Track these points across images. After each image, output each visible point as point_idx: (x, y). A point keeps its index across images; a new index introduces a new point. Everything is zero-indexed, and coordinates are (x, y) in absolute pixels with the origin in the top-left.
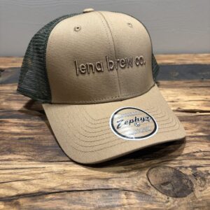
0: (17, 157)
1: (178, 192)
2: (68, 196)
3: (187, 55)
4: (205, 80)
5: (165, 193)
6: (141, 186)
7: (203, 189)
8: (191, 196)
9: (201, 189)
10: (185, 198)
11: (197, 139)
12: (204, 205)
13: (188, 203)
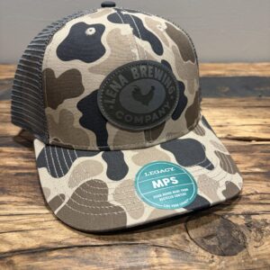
0: (13, 199)
1: (226, 249)
2: (79, 252)
3: (241, 64)
4: (263, 97)
5: (209, 249)
7: (259, 244)
8: (243, 253)
9: (256, 244)
10: (235, 257)
11: (252, 176)
12: (261, 266)
13: (240, 264)
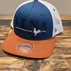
6: (21, 67)
